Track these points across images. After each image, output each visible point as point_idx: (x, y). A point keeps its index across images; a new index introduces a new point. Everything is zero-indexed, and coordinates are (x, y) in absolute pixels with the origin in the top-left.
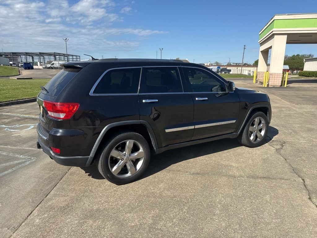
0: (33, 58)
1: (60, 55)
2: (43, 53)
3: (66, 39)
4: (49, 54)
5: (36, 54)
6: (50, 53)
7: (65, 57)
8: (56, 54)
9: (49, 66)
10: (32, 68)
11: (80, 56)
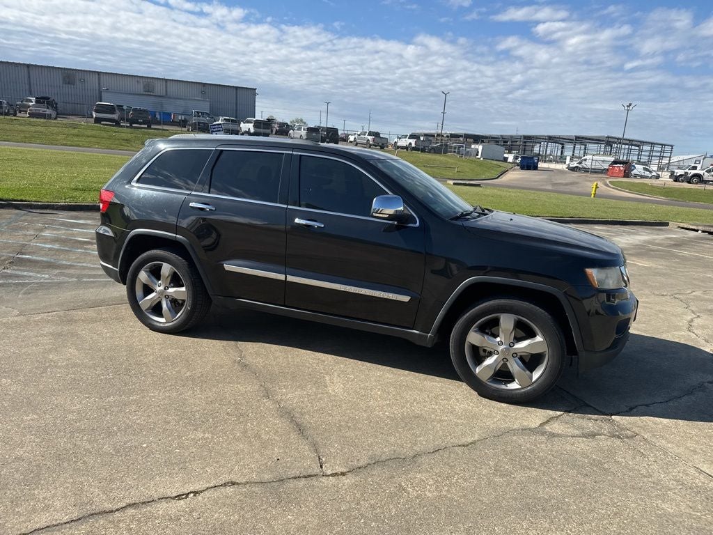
0: (563, 148)
1: (620, 141)
2: (583, 138)
3: (630, 105)
4: (596, 140)
5: (570, 140)
6: (599, 137)
7: (633, 147)
8: (610, 140)
9: (575, 164)
10: (536, 168)
11: (672, 146)
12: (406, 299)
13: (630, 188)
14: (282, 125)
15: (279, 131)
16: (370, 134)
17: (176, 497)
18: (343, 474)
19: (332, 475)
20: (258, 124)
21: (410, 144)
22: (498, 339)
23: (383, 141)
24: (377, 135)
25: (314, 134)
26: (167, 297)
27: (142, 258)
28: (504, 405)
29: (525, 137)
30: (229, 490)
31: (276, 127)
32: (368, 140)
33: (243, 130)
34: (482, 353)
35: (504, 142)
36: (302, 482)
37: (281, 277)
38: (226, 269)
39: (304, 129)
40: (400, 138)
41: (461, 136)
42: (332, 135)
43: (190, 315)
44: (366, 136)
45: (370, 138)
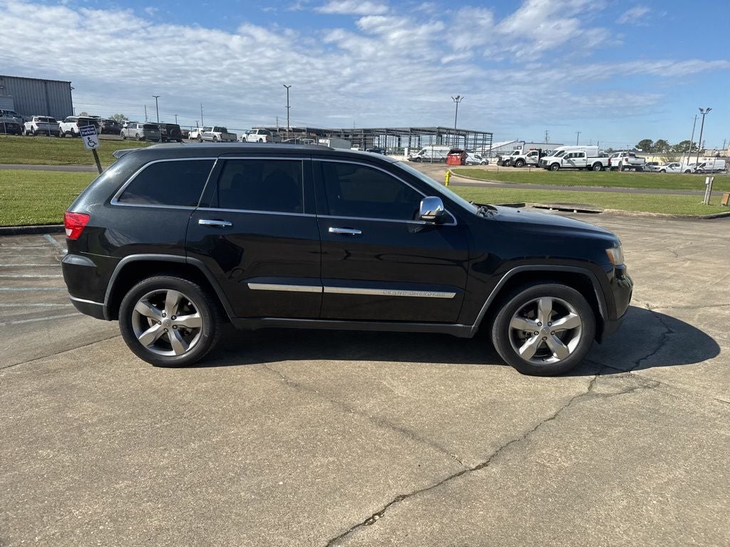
0: (399, 140)
1: (449, 131)
2: (417, 130)
3: (459, 97)
4: (429, 131)
5: (405, 132)
6: (432, 128)
7: (460, 137)
8: (441, 130)
9: (416, 155)
11: (492, 134)
12: (451, 295)
13: (470, 174)
14: (108, 122)
15: (106, 129)
16: (217, 129)
17: (365, 523)
18: (485, 465)
19: (478, 467)
20: (82, 122)
21: (261, 139)
22: (537, 321)
23: (232, 137)
24: (223, 130)
25: (153, 132)
26: (175, 327)
27: (140, 288)
28: (549, 379)
29: (366, 131)
30: (406, 503)
31: (102, 124)
32: (215, 136)
33: (64, 130)
34: (521, 336)
35: (345, 136)
36: (460, 481)
37: (318, 289)
38: (251, 288)
39: (139, 127)
40: (248, 134)
41: (304, 131)
42: (174, 133)
43: (207, 343)
44: (212, 132)
45: (217, 134)
